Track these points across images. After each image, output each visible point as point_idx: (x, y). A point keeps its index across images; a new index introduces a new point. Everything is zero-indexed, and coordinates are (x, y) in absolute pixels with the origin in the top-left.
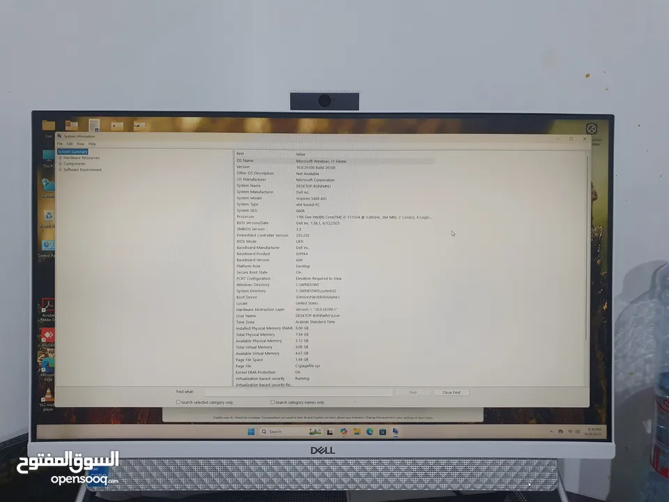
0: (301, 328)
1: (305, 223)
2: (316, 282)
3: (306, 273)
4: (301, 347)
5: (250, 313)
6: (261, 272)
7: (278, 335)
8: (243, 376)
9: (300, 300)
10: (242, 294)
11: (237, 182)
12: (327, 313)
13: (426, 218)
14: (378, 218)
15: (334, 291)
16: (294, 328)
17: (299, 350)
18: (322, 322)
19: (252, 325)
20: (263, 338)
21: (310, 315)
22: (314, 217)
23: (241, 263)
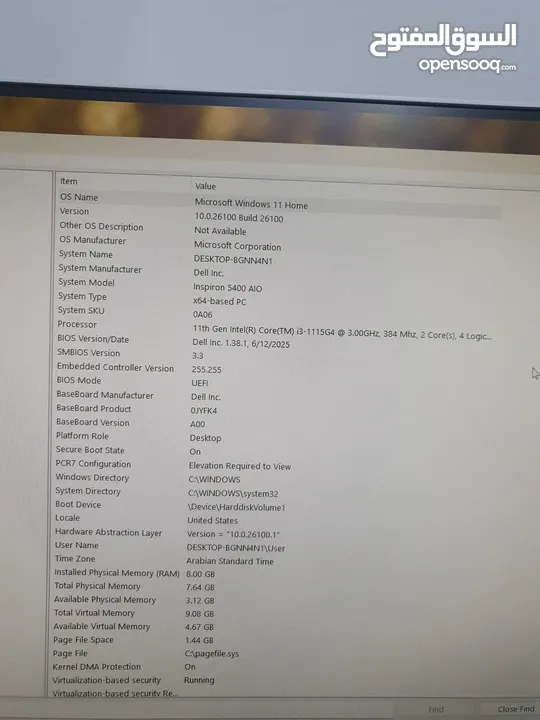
0: (198, 574)
1: (213, 343)
2: (234, 473)
3: (209, 453)
4: (198, 614)
5: (85, 539)
6: (110, 450)
7: (148, 587)
8: (70, 674)
9: (197, 514)
10: (66, 498)
11: (59, 246)
12: (258, 542)
13: (480, 337)
14: (376, 334)
15: (274, 494)
16: (183, 574)
17: (192, 621)
18: (244, 562)
19: (88, 566)
20: (115, 594)
21: (219, 547)
22: (232, 329)
23: (66, 429)
